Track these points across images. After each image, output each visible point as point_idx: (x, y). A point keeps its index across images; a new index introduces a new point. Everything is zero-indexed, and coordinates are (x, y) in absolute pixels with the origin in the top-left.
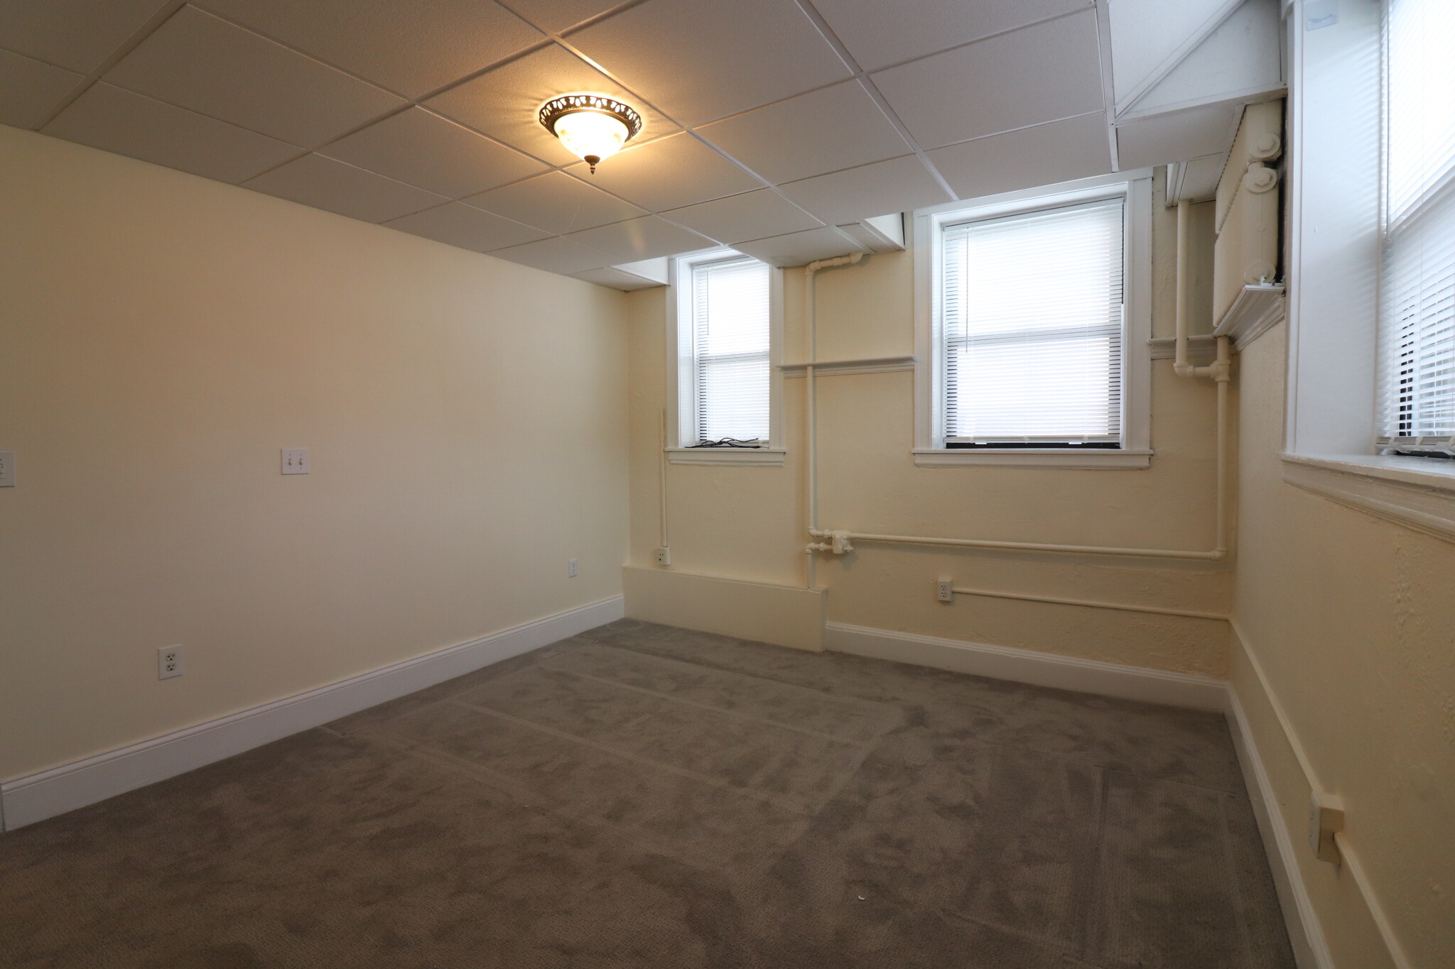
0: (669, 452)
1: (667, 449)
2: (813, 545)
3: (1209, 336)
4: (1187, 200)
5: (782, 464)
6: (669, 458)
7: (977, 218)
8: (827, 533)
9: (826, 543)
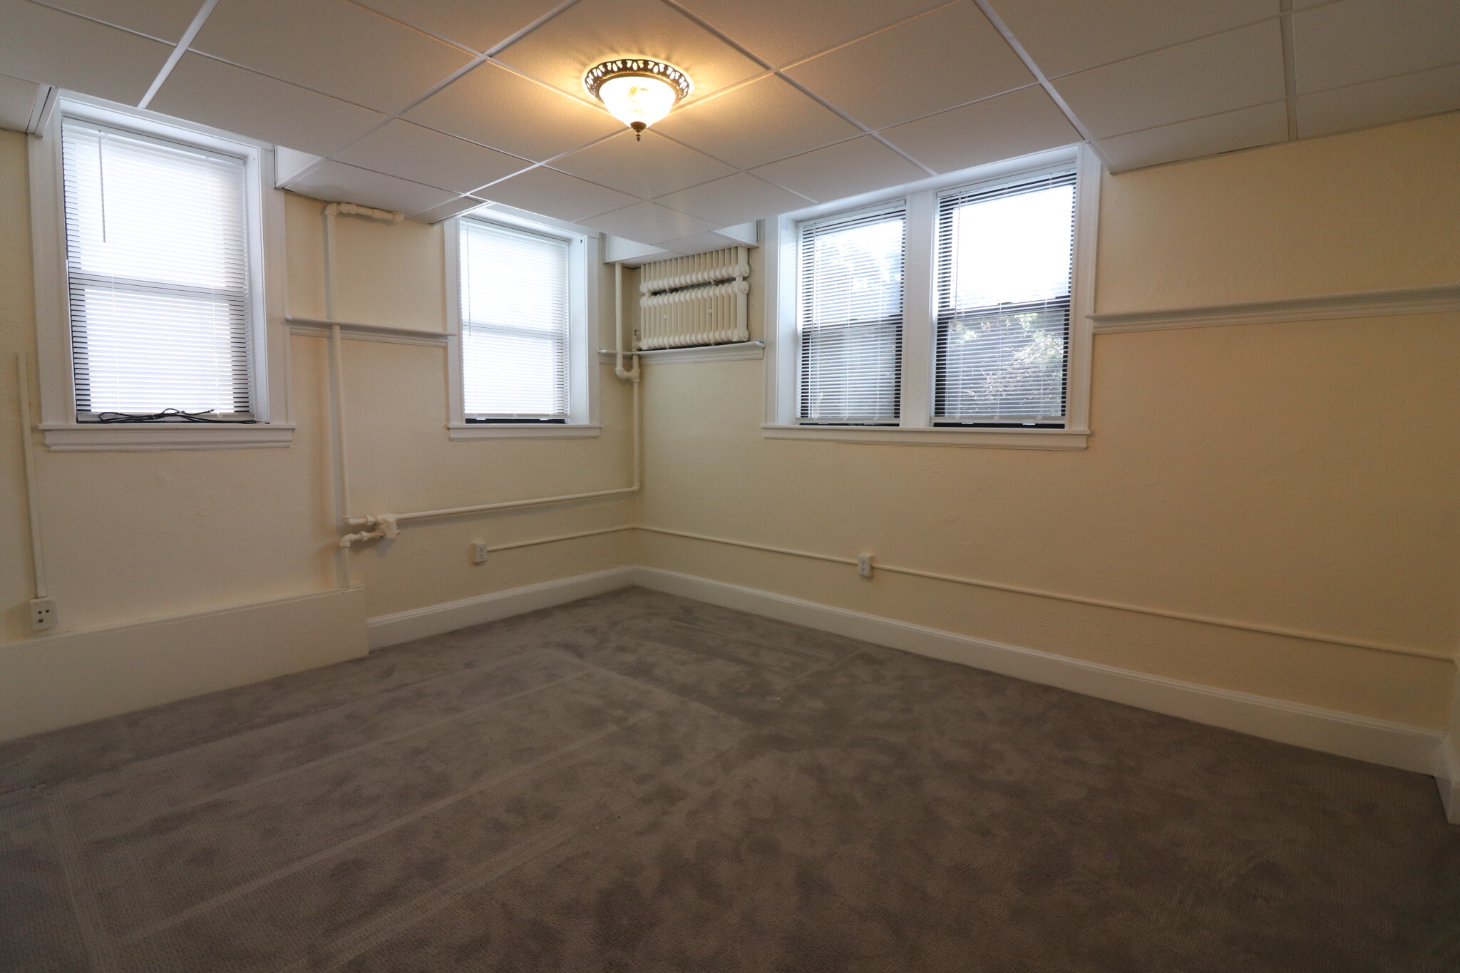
0: (45, 430)
1: (41, 426)
2: (352, 537)
3: (630, 353)
4: (622, 264)
5: (289, 443)
6: (47, 442)
7: (479, 217)
8: (371, 519)
9: (367, 532)
